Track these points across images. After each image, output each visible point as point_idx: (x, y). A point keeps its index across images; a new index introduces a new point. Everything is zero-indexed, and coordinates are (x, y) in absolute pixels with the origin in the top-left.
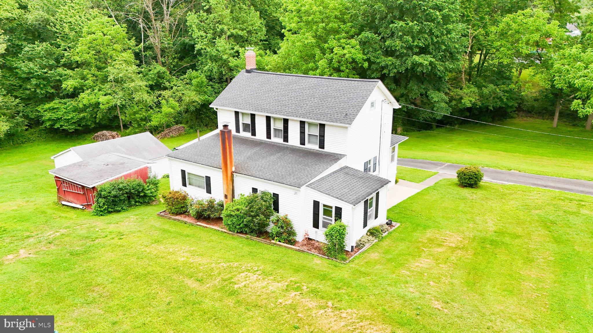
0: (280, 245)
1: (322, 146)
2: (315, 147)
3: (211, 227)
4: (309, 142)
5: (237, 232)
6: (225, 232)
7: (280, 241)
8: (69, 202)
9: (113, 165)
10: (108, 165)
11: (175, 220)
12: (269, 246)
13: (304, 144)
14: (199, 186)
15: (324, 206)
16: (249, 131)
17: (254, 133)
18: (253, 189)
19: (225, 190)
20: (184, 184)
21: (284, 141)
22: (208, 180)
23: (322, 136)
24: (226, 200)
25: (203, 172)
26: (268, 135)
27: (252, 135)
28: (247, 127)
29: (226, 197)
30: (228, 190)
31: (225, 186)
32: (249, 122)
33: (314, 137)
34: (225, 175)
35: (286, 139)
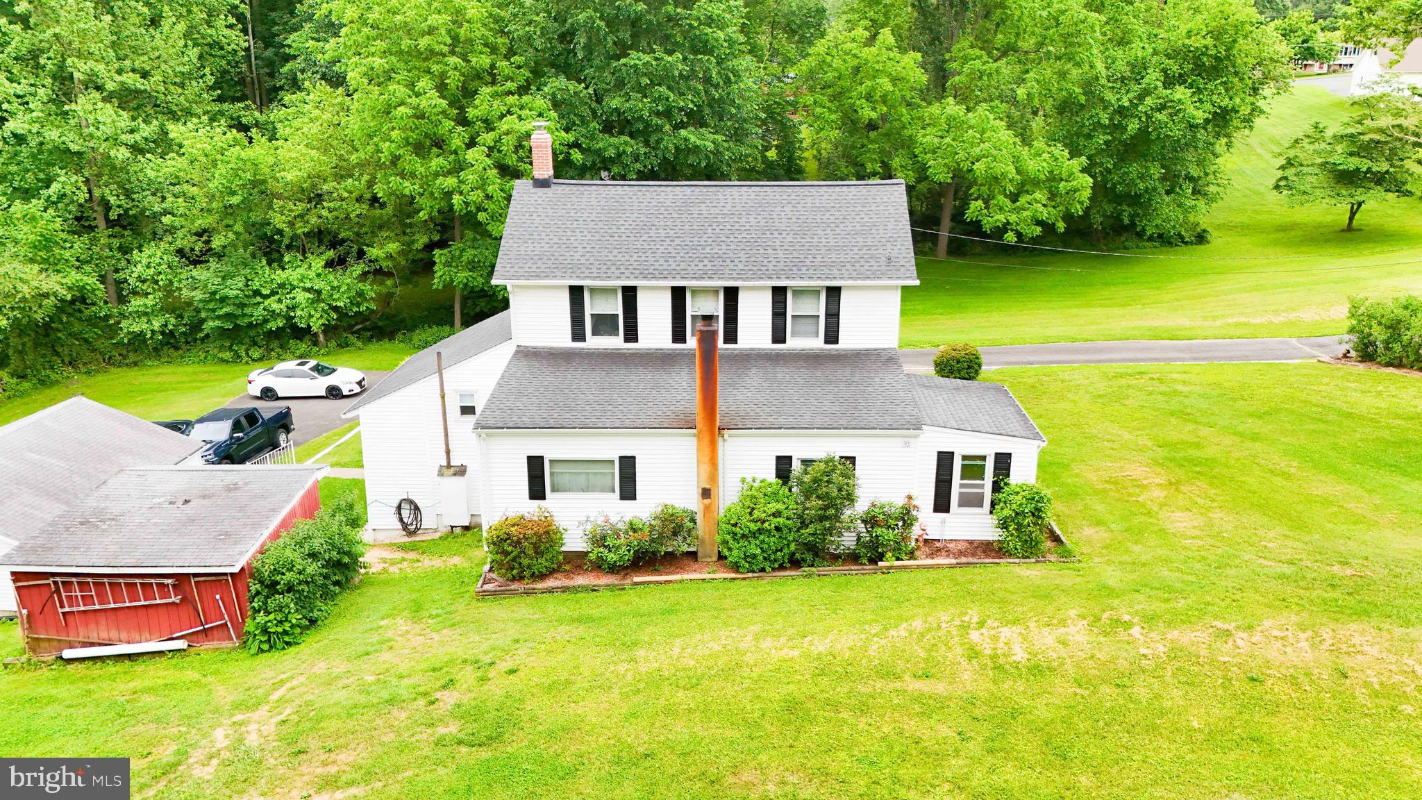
0: (905, 567)
1: (832, 336)
2: (817, 343)
3: (686, 576)
4: (793, 334)
5: (774, 569)
6: (734, 579)
7: (898, 559)
8: (92, 644)
9: (204, 497)
10: (186, 502)
11: (550, 591)
12: (879, 576)
13: (784, 342)
14: (586, 489)
15: (965, 458)
16: (614, 332)
17: (632, 335)
18: (779, 459)
19: (704, 476)
20: (537, 491)
21: (725, 342)
22: (628, 465)
23: (833, 315)
24: (707, 501)
25: (611, 447)
26: (679, 334)
27: (627, 340)
28: (604, 324)
29: (706, 493)
30: (713, 476)
31: (706, 468)
32: (616, 307)
33: (808, 321)
34: (706, 439)
35: (731, 336)
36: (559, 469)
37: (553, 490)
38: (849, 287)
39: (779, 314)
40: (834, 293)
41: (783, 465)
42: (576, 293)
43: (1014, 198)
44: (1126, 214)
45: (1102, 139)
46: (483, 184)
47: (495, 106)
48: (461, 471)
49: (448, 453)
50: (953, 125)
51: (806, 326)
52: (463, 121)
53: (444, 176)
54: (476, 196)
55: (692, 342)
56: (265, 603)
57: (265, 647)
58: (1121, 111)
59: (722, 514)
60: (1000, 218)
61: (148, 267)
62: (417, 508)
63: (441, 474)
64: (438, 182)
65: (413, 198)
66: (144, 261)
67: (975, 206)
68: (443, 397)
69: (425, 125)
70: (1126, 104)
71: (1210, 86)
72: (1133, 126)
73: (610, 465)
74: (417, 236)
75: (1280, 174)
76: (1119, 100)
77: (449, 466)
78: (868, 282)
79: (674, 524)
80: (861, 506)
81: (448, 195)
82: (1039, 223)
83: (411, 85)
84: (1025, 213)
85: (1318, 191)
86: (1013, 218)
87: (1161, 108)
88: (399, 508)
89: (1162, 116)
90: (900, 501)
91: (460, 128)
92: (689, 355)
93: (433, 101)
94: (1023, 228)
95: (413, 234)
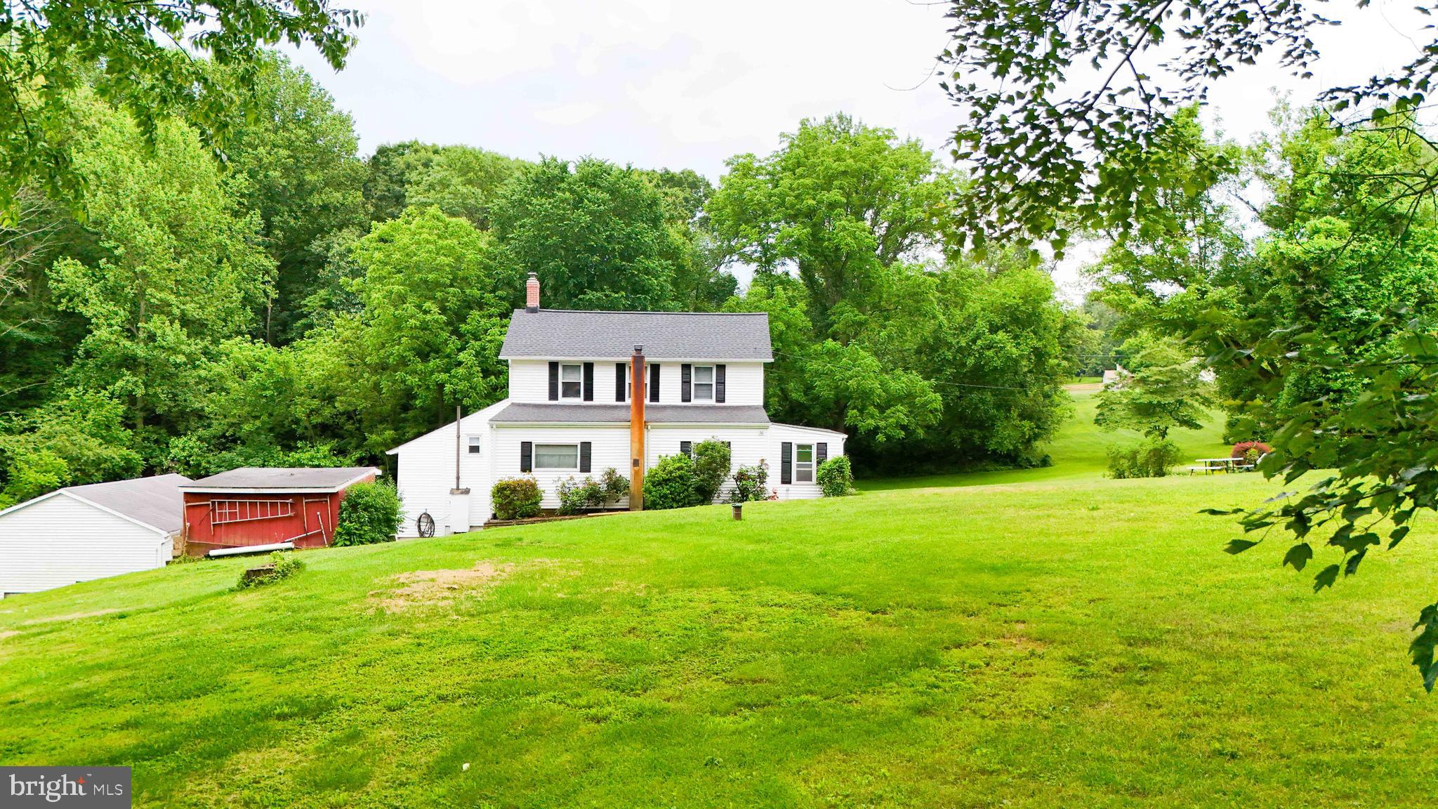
1: (720, 397)
2: (711, 402)
4: (696, 397)
9: (303, 474)
13: (690, 401)
14: (559, 466)
15: (799, 447)
16: (577, 394)
17: (589, 395)
18: (682, 443)
19: (635, 452)
20: (526, 467)
21: (651, 400)
22: (586, 446)
23: (721, 382)
24: (636, 468)
25: (575, 437)
26: (620, 396)
27: (586, 399)
28: (571, 389)
29: (636, 463)
30: (641, 451)
31: (636, 445)
32: (580, 378)
33: (705, 388)
34: (636, 429)
35: (655, 396)
36: (542, 451)
37: (536, 467)
38: (730, 363)
39: (686, 382)
40: (721, 368)
41: (685, 446)
42: (553, 366)
43: (882, 409)
44: (976, 436)
45: (949, 371)
46: (469, 377)
47: (482, 323)
48: (467, 491)
49: (458, 478)
50: (833, 354)
51: (704, 391)
52: (456, 332)
53: (439, 372)
54: (463, 386)
55: (629, 401)
56: (350, 516)
57: (348, 543)
58: (960, 350)
59: (646, 474)
60: (871, 422)
61: (183, 450)
62: (432, 522)
63: (452, 492)
64: (434, 377)
65: (412, 389)
66: (180, 446)
67: (852, 413)
68: (459, 437)
69: (427, 336)
70: (964, 345)
71: (1025, 333)
72: (971, 361)
73: (573, 449)
74: (408, 429)
75: (1098, 411)
76: (958, 343)
77: (458, 488)
78: (741, 360)
79: (616, 485)
80: (734, 471)
81: (441, 386)
82: (904, 428)
83: (419, 307)
84: (891, 420)
85: (1125, 421)
86: (882, 424)
87: (989, 347)
88: (419, 521)
89: (990, 353)
90: (756, 464)
91: (454, 337)
92: (628, 407)
93: (435, 315)
94: (889, 431)
95: (404, 428)
